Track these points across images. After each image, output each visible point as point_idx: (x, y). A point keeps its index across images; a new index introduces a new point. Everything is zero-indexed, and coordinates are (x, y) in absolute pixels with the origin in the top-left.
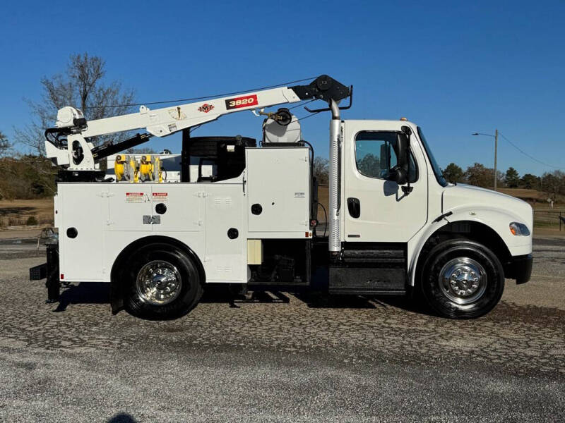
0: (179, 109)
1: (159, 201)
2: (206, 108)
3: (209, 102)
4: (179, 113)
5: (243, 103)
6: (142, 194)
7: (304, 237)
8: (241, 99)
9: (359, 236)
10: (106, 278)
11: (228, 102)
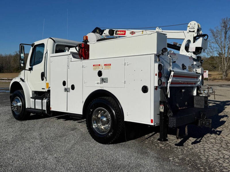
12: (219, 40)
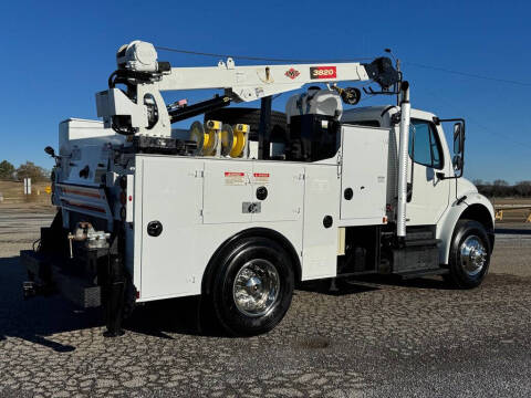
0: (267, 69)
1: (260, 183)
2: (292, 74)
3: (296, 67)
4: (267, 75)
5: (324, 74)
6: (242, 174)
7: (381, 223)
8: (323, 68)
9: (409, 220)
10: (196, 290)
11: (312, 70)
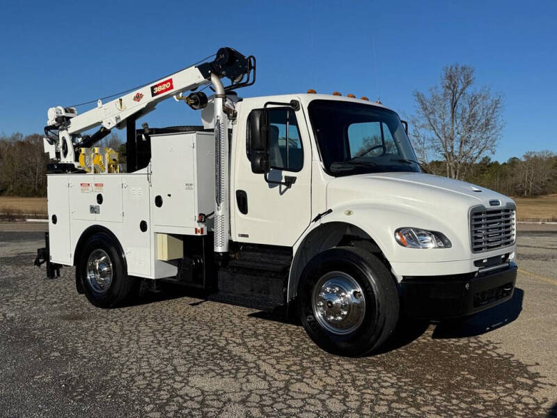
0: (120, 100)
1: (98, 191)
2: (138, 98)
3: (140, 91)
4: (121, 104)
5: (163, 89)
6: (88, 185)
7: (194, 234)
8: (161, 84)
9: (247, 236)
10: (71, 262)
11: (152, 89)
12: (439, 120)
